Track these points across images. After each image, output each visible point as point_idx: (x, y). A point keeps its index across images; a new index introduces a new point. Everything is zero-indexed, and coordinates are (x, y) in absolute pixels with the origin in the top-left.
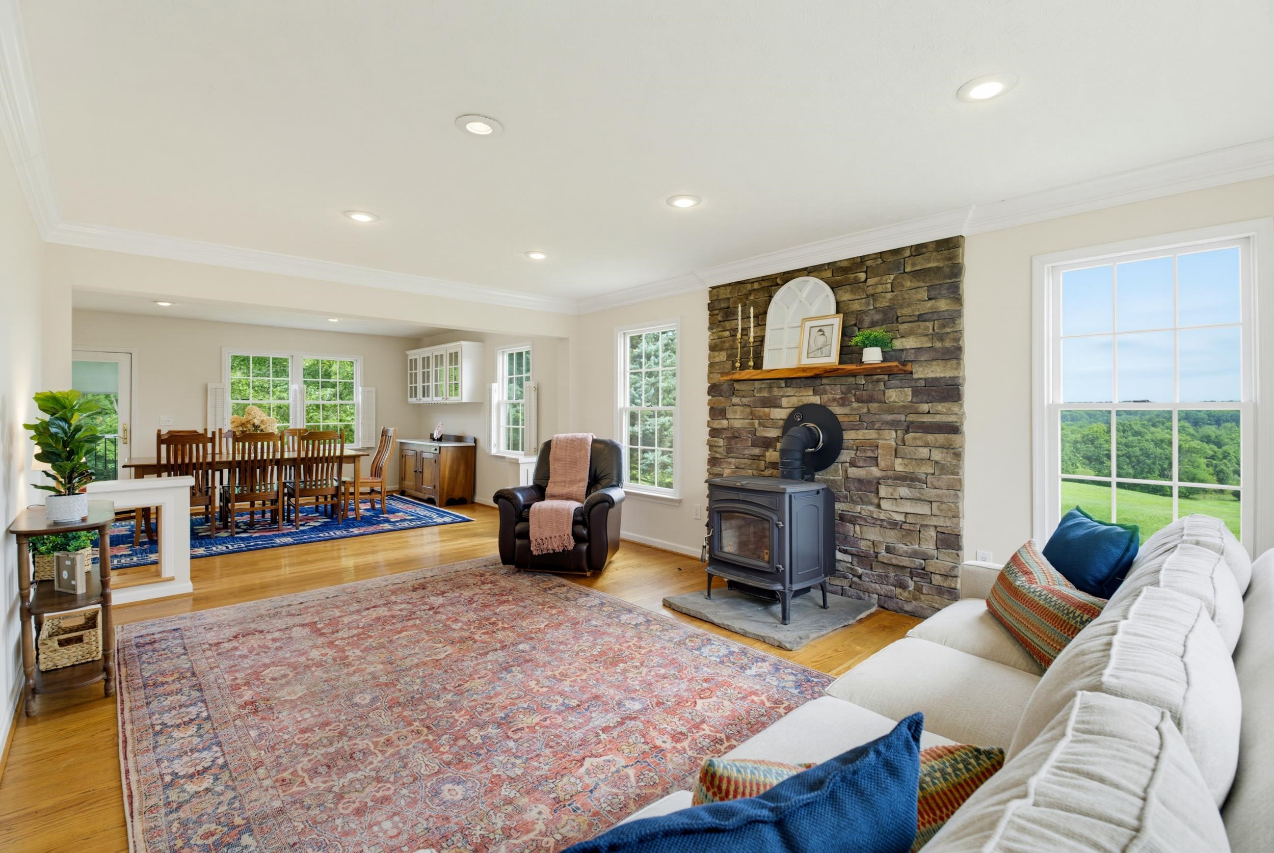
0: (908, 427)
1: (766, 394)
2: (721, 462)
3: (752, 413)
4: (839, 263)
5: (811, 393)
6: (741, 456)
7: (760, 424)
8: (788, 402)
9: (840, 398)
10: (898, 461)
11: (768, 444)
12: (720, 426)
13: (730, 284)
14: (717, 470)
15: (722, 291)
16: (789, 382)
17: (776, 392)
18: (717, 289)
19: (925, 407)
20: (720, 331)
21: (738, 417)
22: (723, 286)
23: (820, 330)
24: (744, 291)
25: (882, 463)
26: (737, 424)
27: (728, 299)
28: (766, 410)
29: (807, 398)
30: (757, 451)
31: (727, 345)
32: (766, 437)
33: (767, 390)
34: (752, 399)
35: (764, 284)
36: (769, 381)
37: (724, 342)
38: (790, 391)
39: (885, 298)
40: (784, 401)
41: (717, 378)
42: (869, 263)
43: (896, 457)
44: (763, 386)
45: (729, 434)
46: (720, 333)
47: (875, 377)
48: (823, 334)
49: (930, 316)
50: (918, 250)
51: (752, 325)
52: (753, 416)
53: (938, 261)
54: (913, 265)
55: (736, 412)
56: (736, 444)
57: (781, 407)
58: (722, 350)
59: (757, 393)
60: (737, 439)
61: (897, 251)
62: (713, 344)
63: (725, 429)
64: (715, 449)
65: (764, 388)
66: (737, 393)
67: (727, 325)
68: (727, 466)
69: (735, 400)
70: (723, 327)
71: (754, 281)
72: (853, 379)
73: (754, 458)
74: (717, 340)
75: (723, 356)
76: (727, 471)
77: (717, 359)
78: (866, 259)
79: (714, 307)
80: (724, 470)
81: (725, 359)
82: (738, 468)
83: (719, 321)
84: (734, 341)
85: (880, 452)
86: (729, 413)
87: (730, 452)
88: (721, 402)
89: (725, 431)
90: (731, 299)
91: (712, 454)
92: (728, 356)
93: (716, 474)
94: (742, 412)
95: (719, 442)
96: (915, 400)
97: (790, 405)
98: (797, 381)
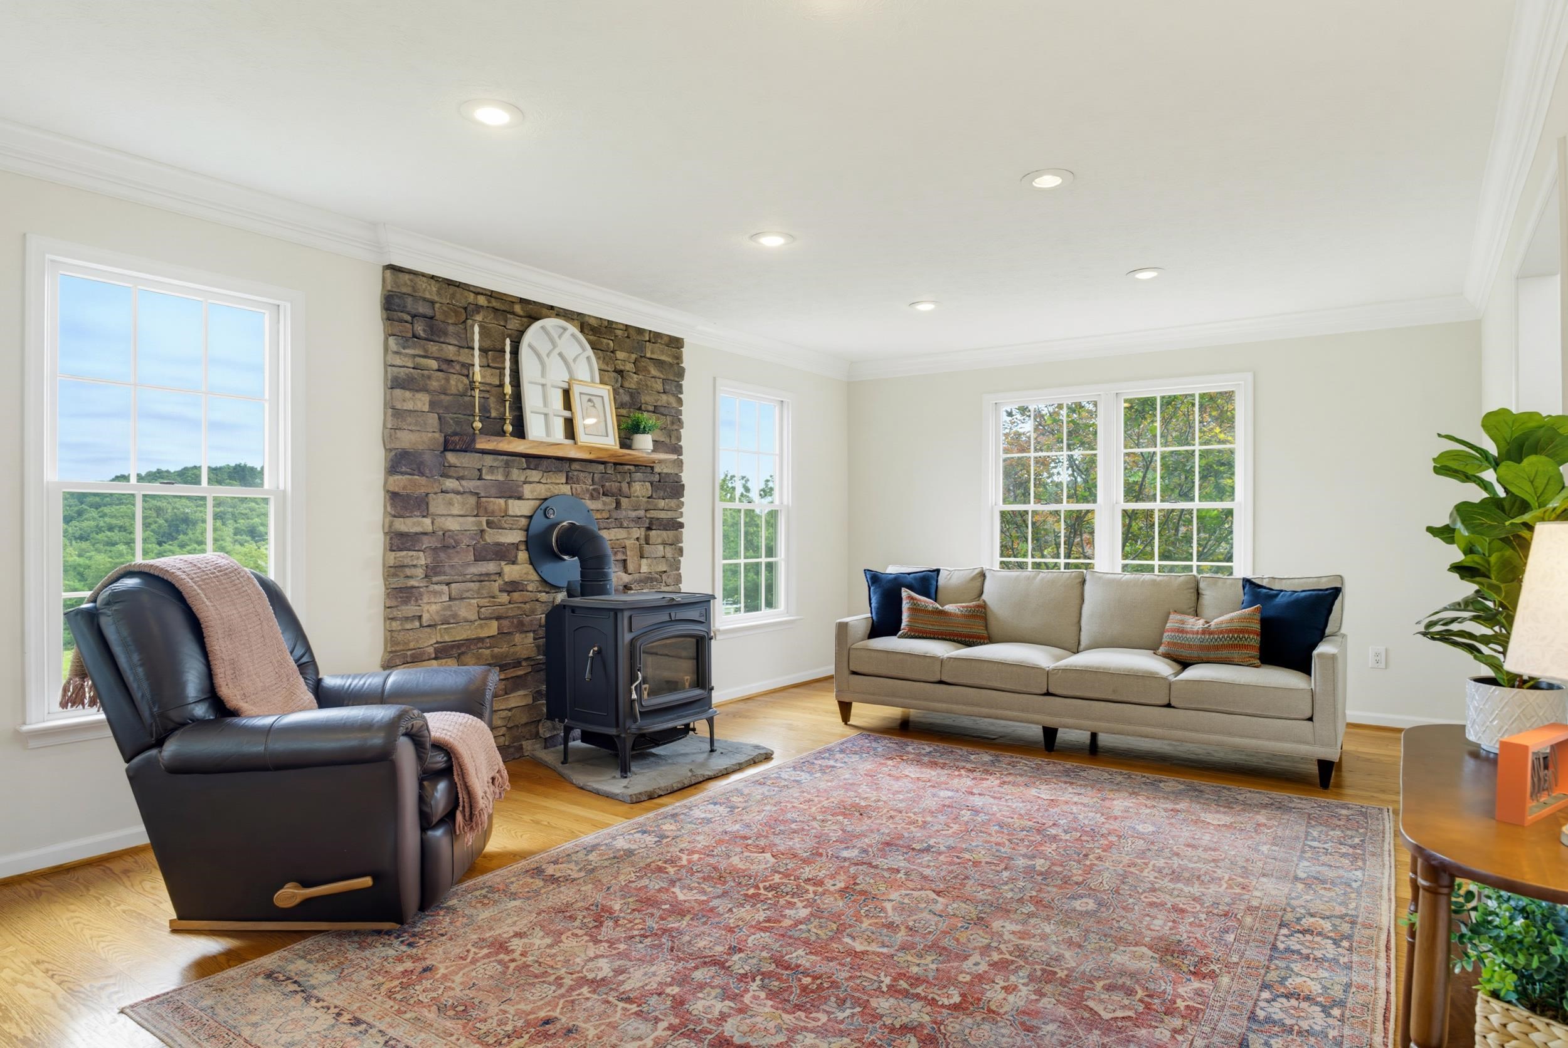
0: (651, 523)
1: (501, 478)
2: (421, 594)
3: (478, 505)
4: (587, 319)
5: (564, 481)
6: (460, 579)
7: (488, 523)
8: (532, 492)
9: (594, 489)
10: (644, 561)
11: (503, 553)
12: (418, 529)
13: (433, 277)
14: (410, 610)
15: (422, 284)
16: (533, 462)
17: (516, 475)
18: (412, 276)
19: (662, 503)
20: (419, 356)
21: (456, 512)
22: (423, 275)
23: (590, 400)
24: (464, 303)
25: (631, 567)
26: (453, 525)
27: (433, 303)
28: (502, 501)
29: (556, 487)
30: (491, 567)
31: (434, 384)
32: (498, 544)
33: (501, 470)
34: (479, 483)
35: (495, 304)
36: (505, 457)
37: (429, 377)
38: (535, 475)
39: (632, 378)
40: (528, 491)
41: (407, 440)
42: (619, 333)
43: (642, 557)
44: (495, 464)
45: (433, 542)
46: (418, 360)
47: (627, 467)
48: (594, 406)
49: (663, 409)
50: (656, 337)
51: (477, 361)
52: (480, 509)
53: (669, 356)
54: (652, 352)
55: (450, 503)
56: (450, 558)
57: (520, 498)
58: (424, 389)
59: (487, 474)
60: (450, 551)
61: (640, 331)
62: (402, 375)
63: (425, 534)
64: (408, 572)
65: (497, 468)
66: (452, 472)
67: (433, 348)
68: (433, 600)
69: (450, 484)
70: (426, 351)
71: (479, 292)
72: (602, 467)
73: (483, 578)
74: (411, 370)
75: (421, 402)
76: (434, 608)
77: (409, 406)
78: (614, 326)
79: (405, 307)
80: (426, 607)
81: (426, 408)
82: (455, 599)
83: (414, 336)
84: (447, 380)
85: (628, 553)
86: (437, 505)
87: (436, 574)
88: (419, 484)
89: (425, 539)
90: (437, 305)
91: (399, 582)
92: (432, 404)
93: (407, 619)
94: (464, 504)
95: (418, 558)
96: (654, 496)
97: (535, 495)
98: (545, 462)
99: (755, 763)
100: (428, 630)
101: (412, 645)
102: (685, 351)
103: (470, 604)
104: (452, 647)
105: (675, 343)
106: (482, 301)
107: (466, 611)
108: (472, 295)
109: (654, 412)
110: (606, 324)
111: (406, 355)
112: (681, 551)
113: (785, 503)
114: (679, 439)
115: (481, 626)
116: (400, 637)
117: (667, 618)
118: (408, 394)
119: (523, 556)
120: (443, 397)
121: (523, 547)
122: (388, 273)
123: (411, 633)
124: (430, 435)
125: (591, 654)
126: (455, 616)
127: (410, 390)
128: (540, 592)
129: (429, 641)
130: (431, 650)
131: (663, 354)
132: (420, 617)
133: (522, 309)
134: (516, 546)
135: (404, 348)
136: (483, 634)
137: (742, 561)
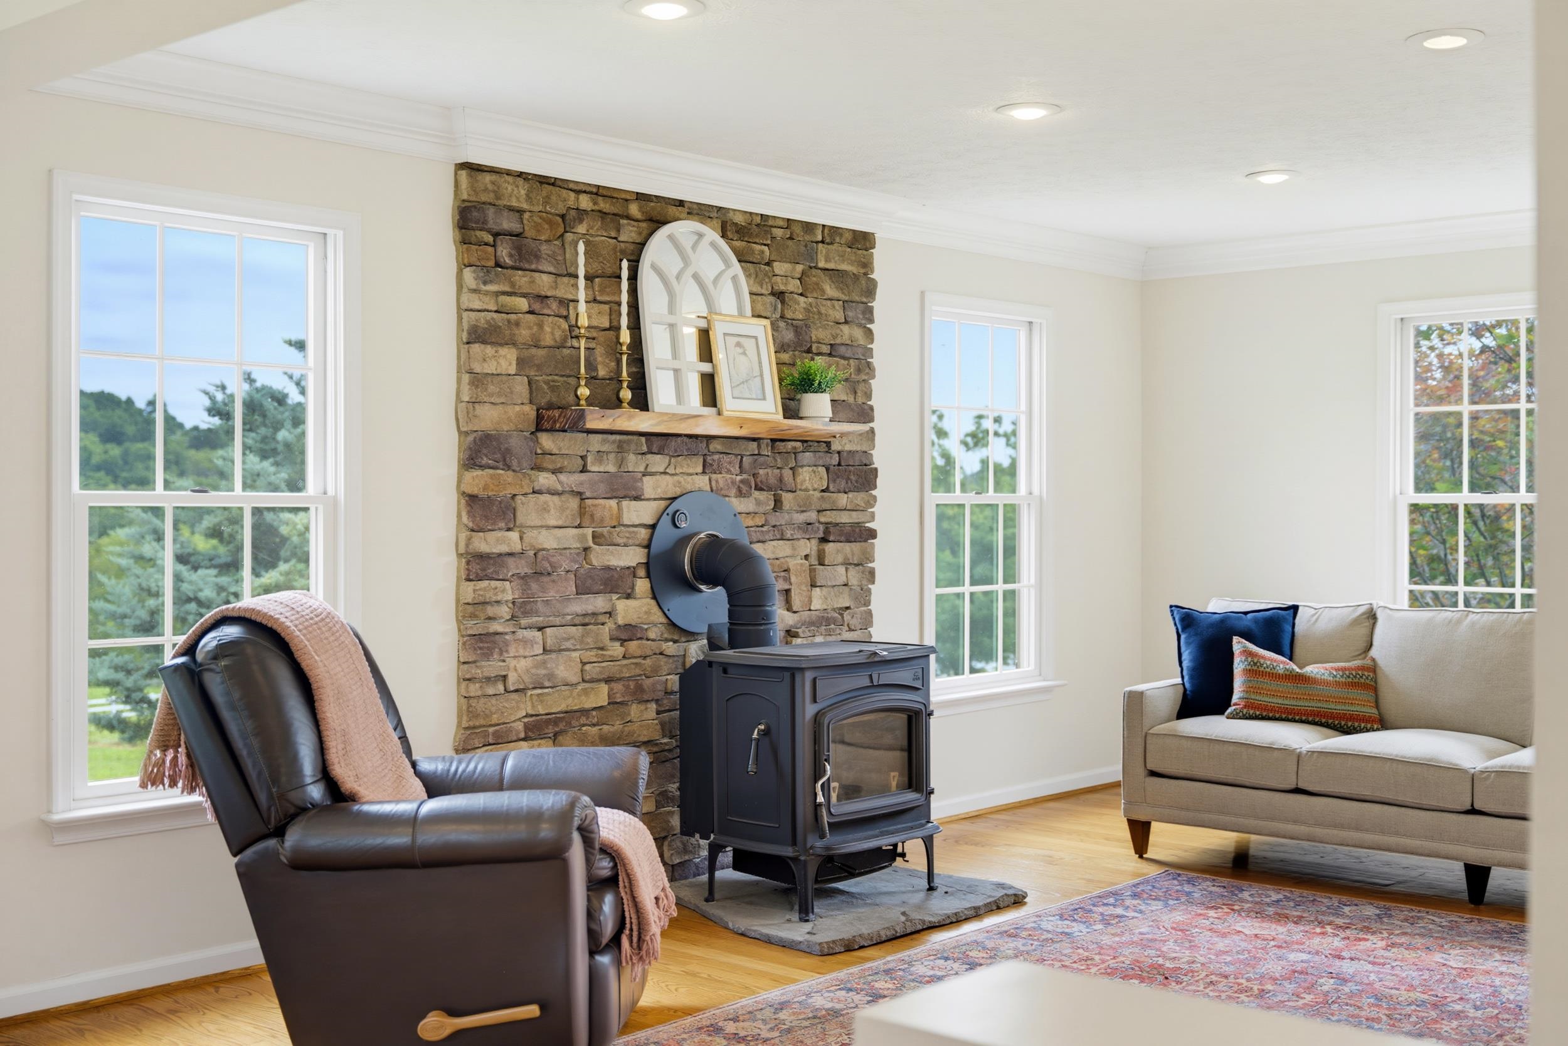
0: (827, 531)
1: (611, 468)
2: (506, 644)
3: (582, 511)
4: (731, 214)
5: (700, 469)
6: (558, 621)
7: (595, 536)
8: (655, 488)
9: (742, 481)
10: (816, 592)
11: (615, 582)
12: (503, 548)
13: (521, 175)
14: (492, 667)
15: (508, 186)
16: (656, 443)
17: (634, 463)
18: (494, 177)
19: (843, 500)
20: (504, 293)
21: (553, 522)
22: (509, 173)
23: (738, 345)
24: (561, 209)
25: (798, 601)
26: (548, 540)
27: (520, 212)
28: (613, 503)
29: (689, 478)
30: (599, 603)
31: (524, 334)
32: (608, 568)
33: (612, 456)
34: (584, 477)
35: (604, 205)
36: (618, 437)
37: (517, 324)
38: (658, 462)
39: (798, 303)
40: (650, 486)
41: (489, 417)
42: (778, 233)
43: (813, 585)
44: (604, 448)
45: (521, 567)
46: (504, 299)
47: (790, 445)
48: (744, 353)
49: (844, 349)
50: (832, 234)
51: (582, 296)
52: (583, 516)
53: (852, 263)
54: (827, 260)
55: (545, 509)
56: (544, 590)
57: (637, 498)
58: (510, 342)
59: (593, 464)
60: (545, 579)
61: (809, 227)
62: (482, 324)
63: (511, 554)
64: (491, 611)
65: (608, 453)
66: (547, 462)
67: (521, 279)
68: (521, 652)
69: (544, 479)
70: (513, 285)
71: (580, 189)
72: (755, 444)
73: (587, 620)
74: (495, 315)
75: (505, 360)
76: (523, 664)
77: (490, 368)
78: (770, 223)
79: (485, 222)
80: (512, 663)
81: (513, 370)
82: (550, 651)
83: (498, 265)
84: (541, 326)
85: (793, 579)
86: (528, 511)
87: (526, 614)
88: (506, 482)
89: (510, 561)
90: (526, 216)
91: (476, 627)
92: (521, 362)
93: (488, 679)
94: (562, 509)
95: (504, 591)
96: (831, 488)
97: (659, 493)
98: (673, 443)
99: (999, 908)
100: (514, 696)
101: (495, 719)
102: (879, 255)
103: (570, 659)
104: (548, 722)
105: (862, 241)
106: (585, 202)
107: (565, 669)
108: (572, 195)
109: (830, 355)
110: (758, 220)
111: (487, 293)
112: (871, 575)
113: (1036, 492)
114: (868, 395)
115: (585, 692)
116: (479, 705)
117: (867, 683)
118: (489, 350)
119: (642, 585)
120: (534, 351)
121: (642, 572)
122: (463, 174)
123: (494, 701)
124: (517, 408)
125: (755, 735)
126: (551, 676)
127: (492, 343)
128: (667, 640)
129: (518, 711)
130: (519, 726)
131: (843, 261)
132: (505, 677)
133: (640, 209)
134: (632, 571)
135: (485, 283)
136: (588, 705)
137: (967, 589)
